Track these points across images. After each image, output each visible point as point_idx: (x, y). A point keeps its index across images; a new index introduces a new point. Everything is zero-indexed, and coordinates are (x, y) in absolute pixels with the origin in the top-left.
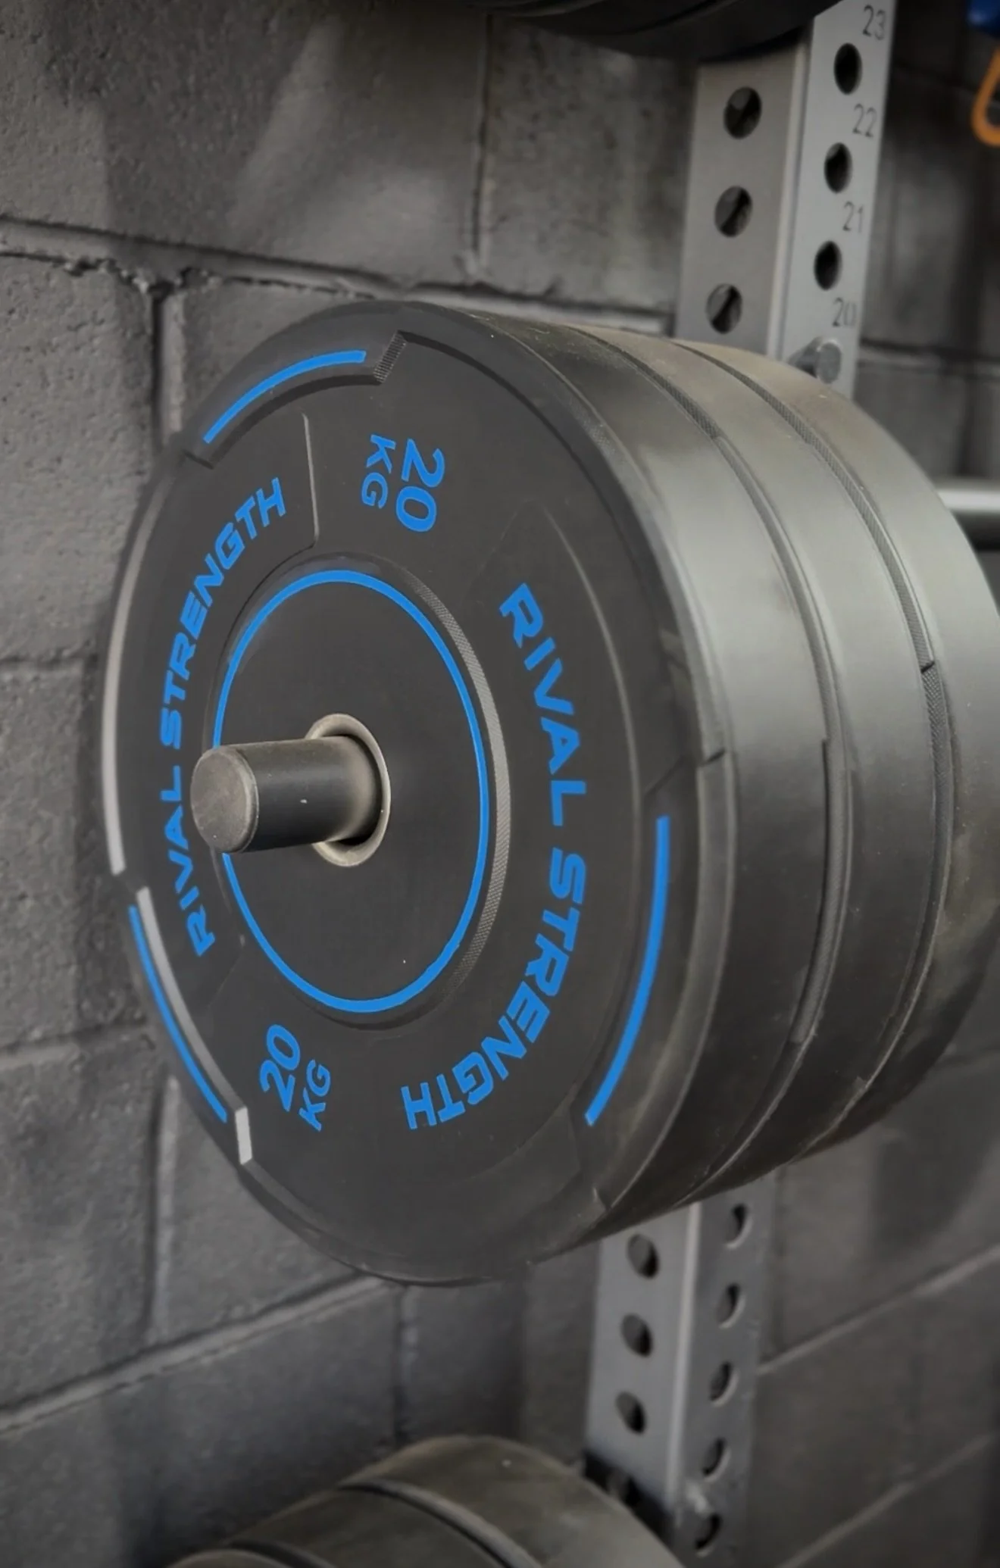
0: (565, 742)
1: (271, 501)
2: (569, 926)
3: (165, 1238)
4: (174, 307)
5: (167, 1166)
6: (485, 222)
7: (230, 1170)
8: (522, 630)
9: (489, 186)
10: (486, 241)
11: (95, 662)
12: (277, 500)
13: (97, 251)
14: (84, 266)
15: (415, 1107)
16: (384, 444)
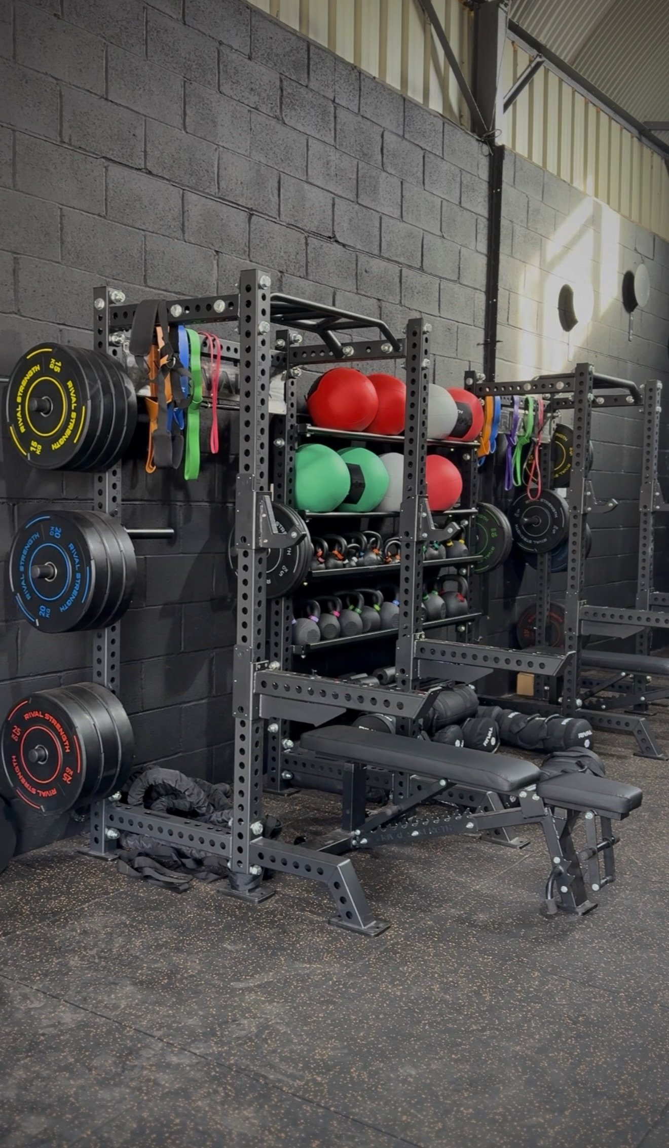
0: (77, 560)
1: (37, 535)
2: (79, 581)
3: (19, 658)
4: (16, 507)
5: (19, 646)
6: (64, 487)
7: (36, 629)
8: (72, 548)
9: (64, 482)
10: (64, 491)
11: (7, 562)
12: (38, 535)
13: (4, 500)
14: (3, 503)
15: (62, 609)
16: (53, 528)
